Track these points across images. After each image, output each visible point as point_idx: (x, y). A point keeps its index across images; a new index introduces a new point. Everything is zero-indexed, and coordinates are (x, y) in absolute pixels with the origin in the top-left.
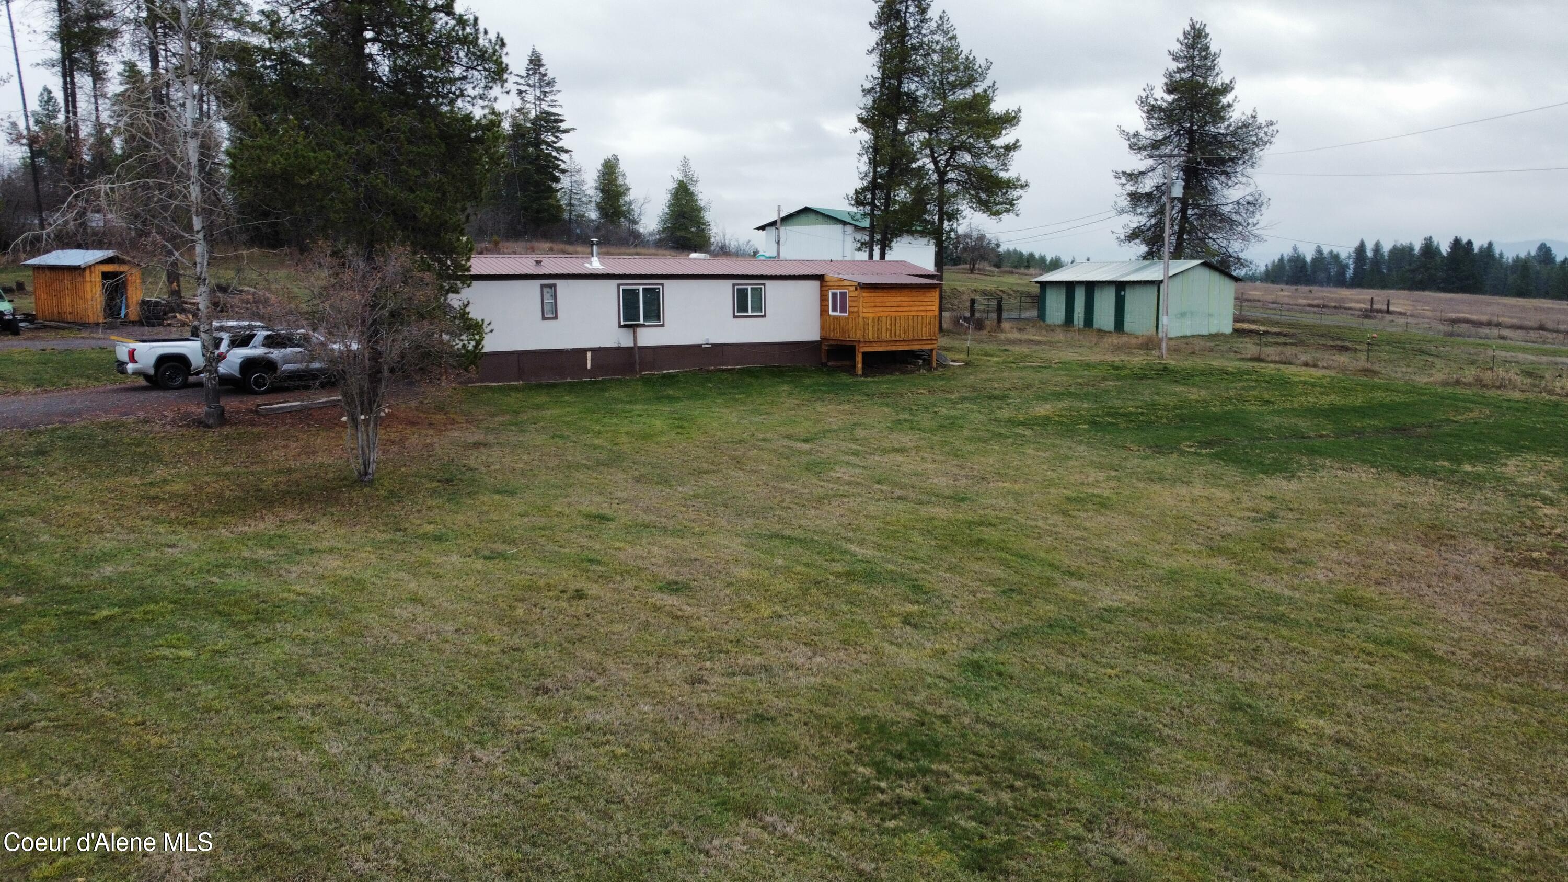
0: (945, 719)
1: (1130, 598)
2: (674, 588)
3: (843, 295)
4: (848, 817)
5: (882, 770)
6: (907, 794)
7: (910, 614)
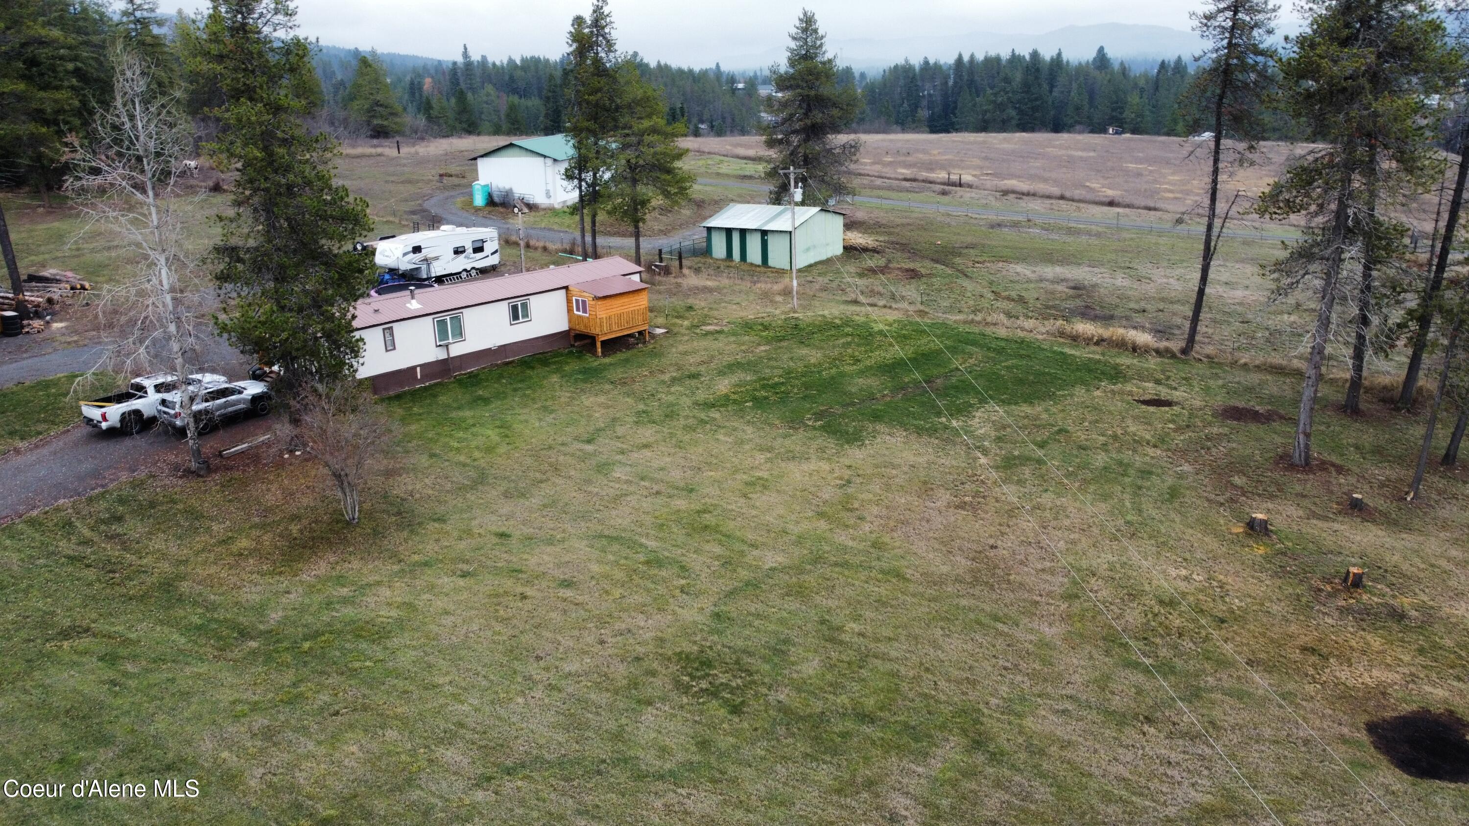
0: (711, 648)
1: (780, 559)
2: (567, 584)
3: (584, 302)
4: (685, 700)
5: (693, 678)
6: (704, 686)
7: (683, 586)
